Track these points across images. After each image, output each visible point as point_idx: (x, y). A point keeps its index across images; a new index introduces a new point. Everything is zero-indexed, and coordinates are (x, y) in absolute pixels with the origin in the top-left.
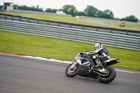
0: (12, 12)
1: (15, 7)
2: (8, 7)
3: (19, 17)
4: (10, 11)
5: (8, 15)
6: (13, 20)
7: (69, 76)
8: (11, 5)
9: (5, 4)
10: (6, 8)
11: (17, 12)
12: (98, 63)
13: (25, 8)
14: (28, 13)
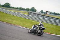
0: (49, 15)
1: (50, 13)
2: (47, 13)
3: (52, 17)
4: (48, 15)
5: (47, 16)
6: (49, 18)
7: (29, 33)
8: (49, 12)
9: (46, 11)
10: (46, 13)
11: (51, 15)
12: (38, 28)
13: (54, 14)
14: (56, 16)
